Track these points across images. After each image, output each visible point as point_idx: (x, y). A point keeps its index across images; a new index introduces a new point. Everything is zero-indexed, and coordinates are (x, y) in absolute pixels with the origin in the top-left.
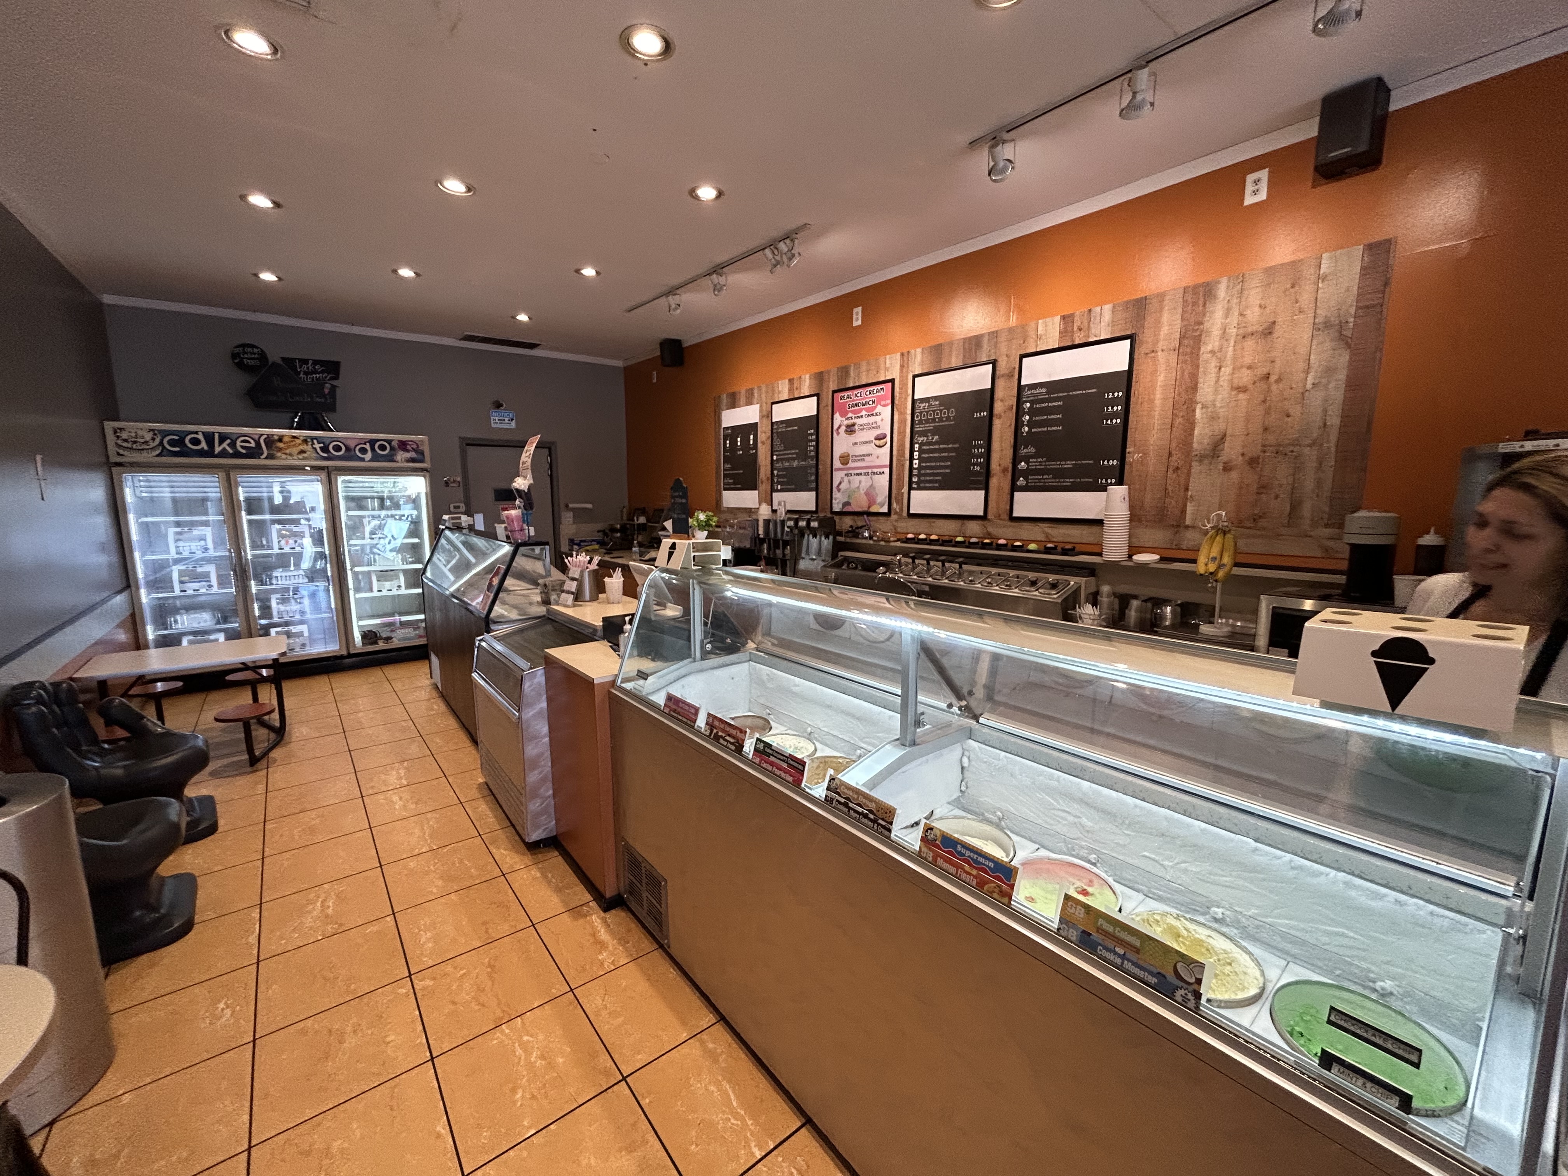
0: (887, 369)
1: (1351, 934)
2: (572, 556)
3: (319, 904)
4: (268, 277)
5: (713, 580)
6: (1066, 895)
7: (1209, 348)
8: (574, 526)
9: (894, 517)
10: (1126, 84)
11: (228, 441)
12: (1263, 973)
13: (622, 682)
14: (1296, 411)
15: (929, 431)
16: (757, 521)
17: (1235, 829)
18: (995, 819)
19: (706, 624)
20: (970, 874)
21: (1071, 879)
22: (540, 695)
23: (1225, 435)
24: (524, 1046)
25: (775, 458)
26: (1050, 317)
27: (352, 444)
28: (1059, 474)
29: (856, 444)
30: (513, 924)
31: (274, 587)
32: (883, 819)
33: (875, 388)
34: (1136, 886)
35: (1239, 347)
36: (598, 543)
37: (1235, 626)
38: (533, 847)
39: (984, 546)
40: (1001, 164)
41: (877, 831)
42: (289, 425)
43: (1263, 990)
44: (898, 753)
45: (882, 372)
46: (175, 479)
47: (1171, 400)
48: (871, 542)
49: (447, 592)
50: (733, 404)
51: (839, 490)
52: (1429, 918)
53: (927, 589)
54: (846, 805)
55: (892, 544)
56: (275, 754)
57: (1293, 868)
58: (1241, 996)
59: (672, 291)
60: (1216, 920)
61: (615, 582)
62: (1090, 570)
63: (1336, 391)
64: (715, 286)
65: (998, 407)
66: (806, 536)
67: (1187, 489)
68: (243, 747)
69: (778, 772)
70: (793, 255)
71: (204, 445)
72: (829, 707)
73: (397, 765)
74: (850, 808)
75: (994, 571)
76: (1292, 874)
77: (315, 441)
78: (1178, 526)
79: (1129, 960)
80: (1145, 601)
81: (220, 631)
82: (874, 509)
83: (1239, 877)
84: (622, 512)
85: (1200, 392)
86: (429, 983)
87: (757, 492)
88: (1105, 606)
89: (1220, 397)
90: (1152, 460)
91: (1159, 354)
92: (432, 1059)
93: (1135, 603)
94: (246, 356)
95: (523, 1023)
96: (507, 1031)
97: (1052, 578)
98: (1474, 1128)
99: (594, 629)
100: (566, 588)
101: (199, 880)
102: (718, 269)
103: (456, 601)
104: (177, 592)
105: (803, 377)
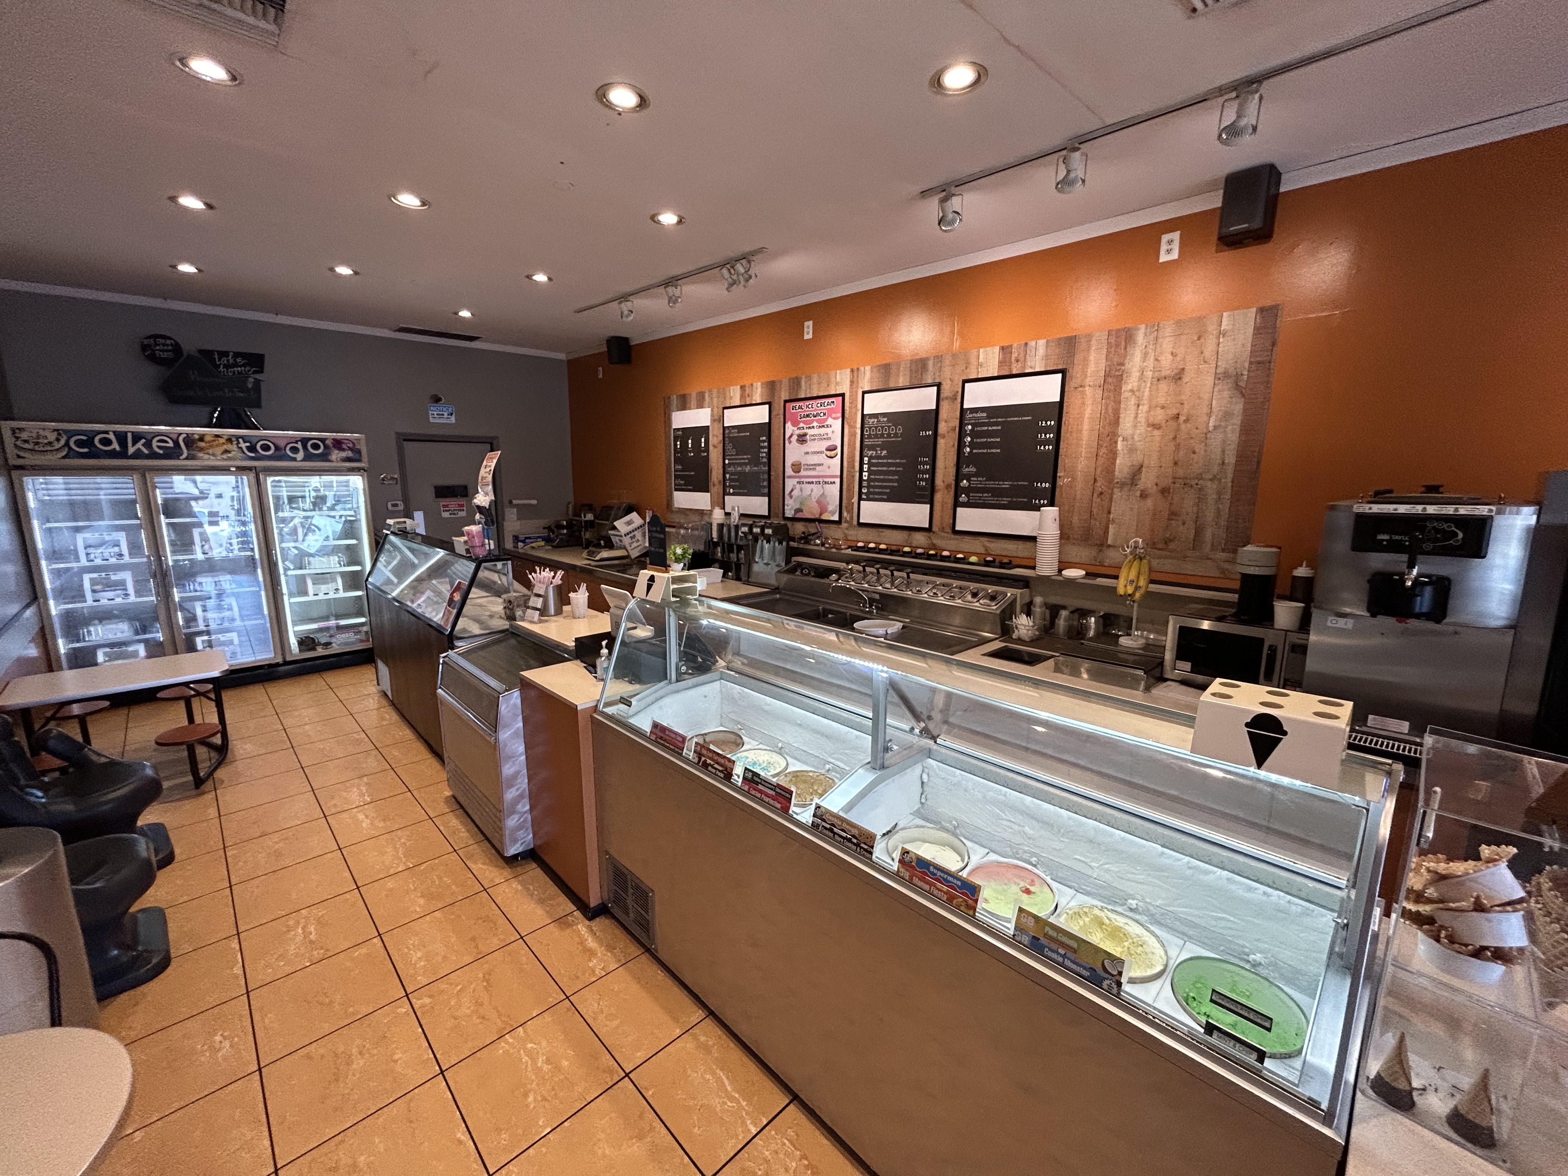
0: (837, 384)
1: (1232, 919)
2: (536, 573)
3: (300, 931)
4: (187, 268)
5: (690, 611)
6: (1020, 908)
7: (1130, 387)
8: (519, 522)
9: (844, 525)
10: (1061, 160)
11: (143, 441)
12: (1166, 952)
13: (604, 707)
14: (1200, 448)
15: (878, 446)
16: (711, 524)
17: (1147, 838)
18: (951, 827)
19: (680, 645)
20: (941, 891)
21: (1017, 881)
22: (516, 715)
23: (1142, 466)
24: (529, 1053)
25: (727, 462)
26: (990, 346)
27: (282, 444)
28: (997, 493)
29: (807, 453)
30: (502, 937)
31: (198, 594)
32: (865, 844)
33: (826, 401)
34: (1069, 883)
35: (1154, 387)
36: (544, 539)
37: (1147, 638)
38: (512, 861)
39: (930, 557)
40: (950, 216)
41: (859, 853)
42: (206, 421)
43: (1166, 966)
44: (871, 777)
45: (833, 386)
46: (83, 481)
47: (1097, 432)
48: (823, 549)
49: (390, 597)
50: (684, 406)
51: (791, 497)
52: (1287, 905)
53: (877, 597)
54: (831, 830)
55: (843, 551)
56: (220, 774)
57: (1190, 868)
58: (1150, 972)
59: (624, 297)
60: (1131, 910)
61: (580, 597)
62: (1024, 583)
63: (1233, 435)
64: (670, 298)
65: (942, 427)
66: (760, 541)
67: (1109, 513)
68: (187, 767)
69: (767, 799)
70: (750, 277)
71: (116, 446)
72: (800, 725)
73: (356, 781)
74: (835, 833)
75: (939, 580)
76: (1189, 872)
77: (241, 440)
78: (1102, 545)
79: (1069, 959)
80: (1072, 612)
81: (139, 641)
82: (825, 517)
83: (1149, 875)
84: (568, 507)
85: (1121, 426)
86: (427, 1000)
87: (709, 494)
88: (1038, 616)
89: (1138, 432)
90: (1079, 485)
91: (1087, 388)
92: (442, 1072)
93: (1064, 613)
94: (158, 348)
95: (525, 1031)
96: (511, 1041)
97: (991, 589)
98: (1306, 1070)
99: (565, 649)
100: (531, 604)
101: (166, 911)
102: (671, 282)
103: (397, 604)
104: (90, 602)
105: (755, 384)
